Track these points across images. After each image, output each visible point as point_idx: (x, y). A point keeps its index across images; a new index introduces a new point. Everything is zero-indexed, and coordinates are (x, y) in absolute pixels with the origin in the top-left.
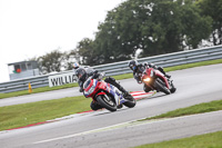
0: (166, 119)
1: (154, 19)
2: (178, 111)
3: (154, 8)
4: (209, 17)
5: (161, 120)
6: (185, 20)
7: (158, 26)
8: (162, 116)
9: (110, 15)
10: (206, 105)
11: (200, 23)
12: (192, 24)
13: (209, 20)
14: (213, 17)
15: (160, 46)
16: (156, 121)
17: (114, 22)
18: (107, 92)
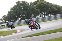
2: (30, 35)
3: (24, 7)
6: (32, 10)
7: (25, 12)
8: (26, 37)
9: (12, 9)
10: (38, 33)
12: (34, 11)
15: (25, 17)
16: (25, 38)
17: (13, 11)
18: (36, 25)
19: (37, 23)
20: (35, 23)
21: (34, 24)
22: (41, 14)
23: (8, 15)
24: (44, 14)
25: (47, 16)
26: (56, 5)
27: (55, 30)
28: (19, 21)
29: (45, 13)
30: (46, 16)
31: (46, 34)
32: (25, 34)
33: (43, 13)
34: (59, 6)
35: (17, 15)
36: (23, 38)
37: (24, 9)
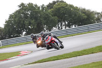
0: (37, 64)
1: (31, 18)
2: (43, 60)
3: (31, 13)
4: (56, 17)
5: (35, 64)
6: (45, 18)
7: (33, 21)
9: (11, 16)
10: (55, 57)
11: (52, 20)
12: (48, 20)
13: (56, 18)
14: (58, 17)
15: (34, 30)
16: (33, 65)
17: (13, 19)
19: (58, 39)
20: (54, 39)
21: (52, 41)
22: (60, 25)
23: (6, 26)
24: (65, 24)
25: (70, 27)
26: (84, 9)
27: (82, 51)
28: (23, 36)
29: (67, 23)
30: (67, 28)
31: (68, 58)
32: (35, 57)
33: (63, 24)
34: (88, 11)
35: (21, 26)
36: (31, 65)
37: (32, 17)
